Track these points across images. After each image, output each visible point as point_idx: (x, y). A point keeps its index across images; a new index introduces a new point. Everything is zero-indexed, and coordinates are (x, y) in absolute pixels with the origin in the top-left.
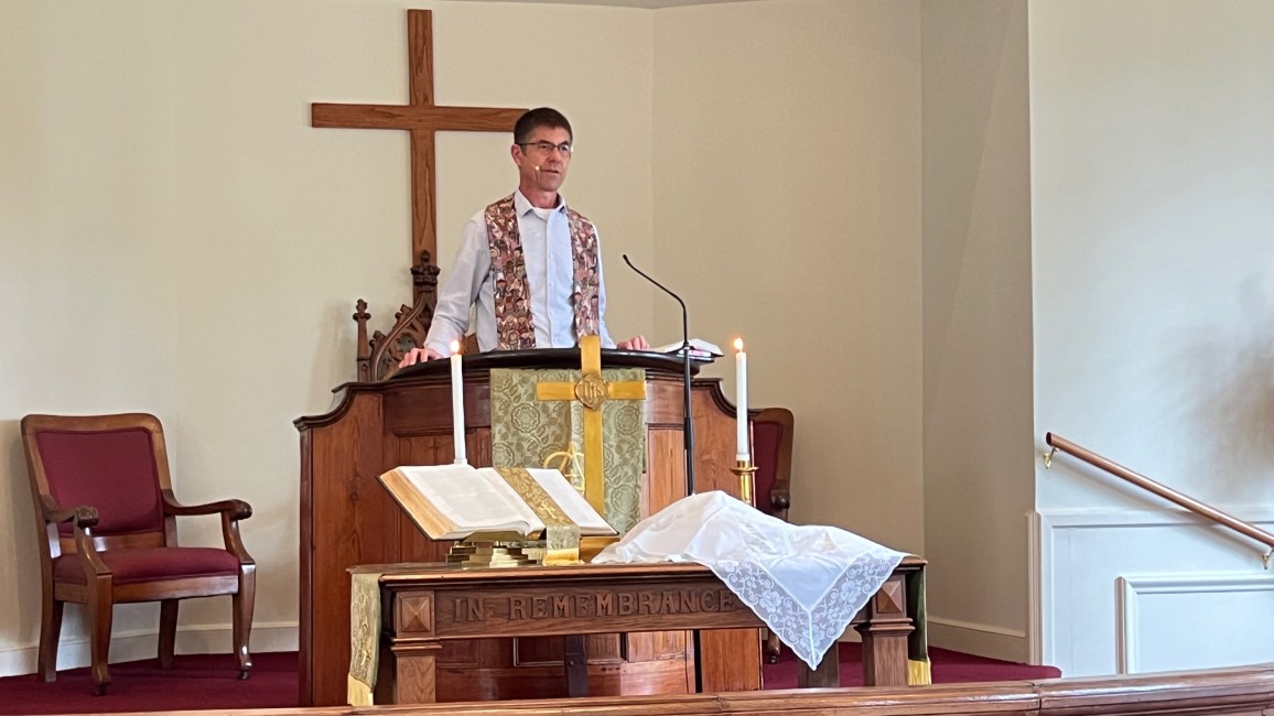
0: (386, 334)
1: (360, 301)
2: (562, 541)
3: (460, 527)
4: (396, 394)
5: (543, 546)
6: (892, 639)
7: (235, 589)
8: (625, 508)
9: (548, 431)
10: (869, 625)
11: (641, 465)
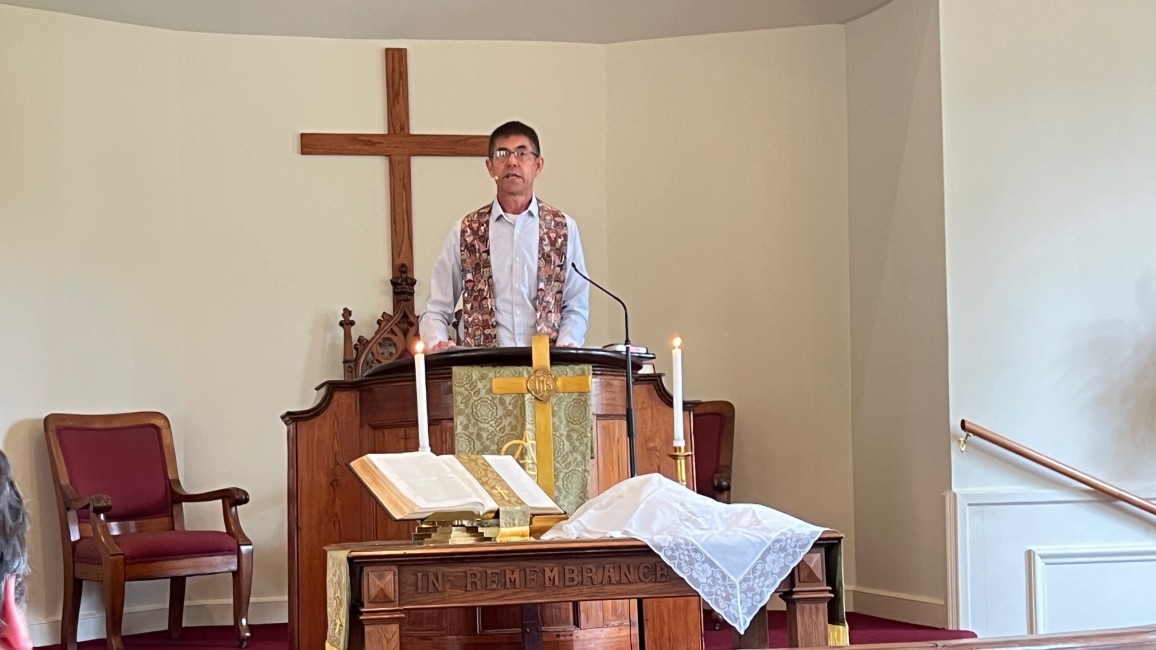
0: (369, 339)
1: (345, 310)
2: (513, 520)
3: (421, 508)
4: (371, 391)
5: (498, 525)
6: (813, 606)
7: (234, 567)
8: (575, 490)
9: (505, 422)
10: (792, 593)
11: (589, 451)
